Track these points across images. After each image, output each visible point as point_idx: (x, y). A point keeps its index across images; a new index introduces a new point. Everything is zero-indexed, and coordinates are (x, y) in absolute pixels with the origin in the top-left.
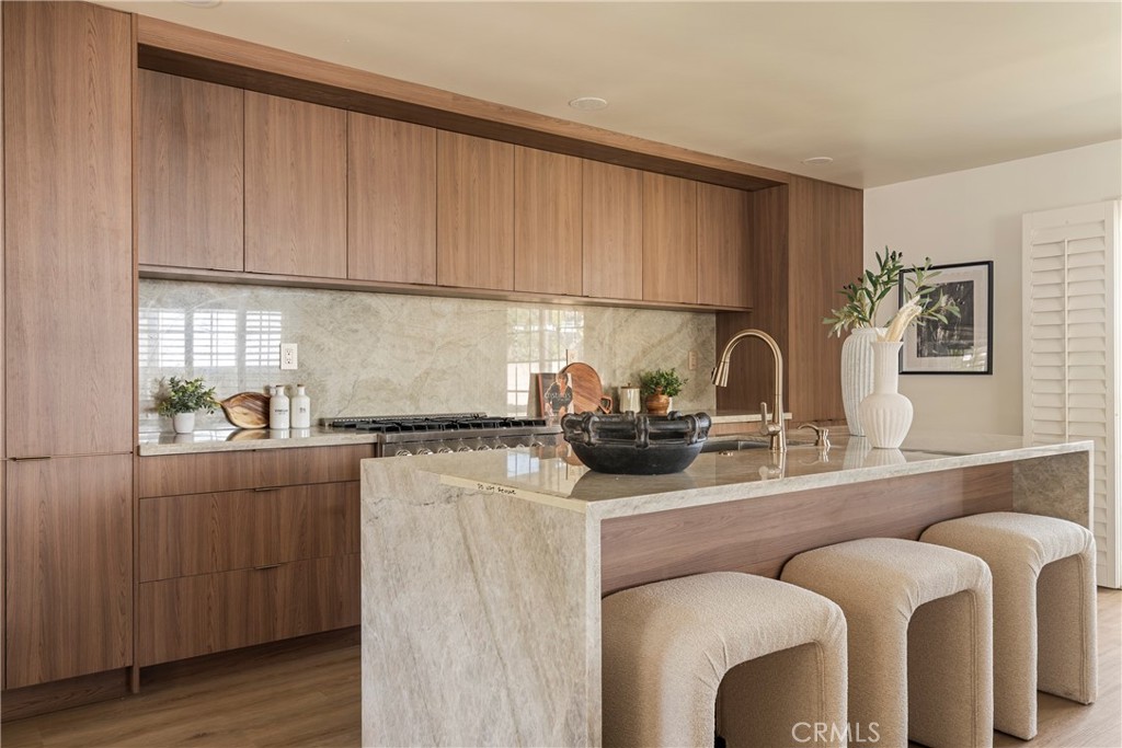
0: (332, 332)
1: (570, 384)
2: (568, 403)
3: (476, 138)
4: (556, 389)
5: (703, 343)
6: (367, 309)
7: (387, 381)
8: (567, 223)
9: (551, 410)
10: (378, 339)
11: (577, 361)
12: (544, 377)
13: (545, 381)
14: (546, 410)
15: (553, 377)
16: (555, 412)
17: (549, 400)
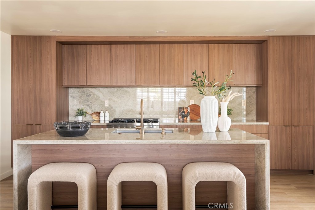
0: (117, 98)
1: (189, 111)
2: (188, 116)
3: (147, 45)
4: (184, 112)
5: (249, 97)
6: (126, 91)
7: (132, 109)
8: (178, 64)
9: (181, 118)
10: (129, 99)
11: (194, 104)
12: (180, 108)
13: (180, 110)
14: (179, 118)
15: (183, 108)
16: (182, 119)
17: (181, 115)
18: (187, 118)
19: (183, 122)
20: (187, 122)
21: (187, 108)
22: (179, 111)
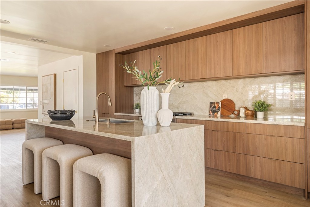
1: (220, 106)
2: (218, 111)
4: (215, 107)
11: (226, 98)
12: (211, 103)
13: (211, 104)
14: (210, 113)
15: (214, 103)
16: (213, 114)
17: (212, 110)
18: (217, 114)
19: (213, 117)
20: (217, 118)
21: (219, 103)
22: (211, 106)
